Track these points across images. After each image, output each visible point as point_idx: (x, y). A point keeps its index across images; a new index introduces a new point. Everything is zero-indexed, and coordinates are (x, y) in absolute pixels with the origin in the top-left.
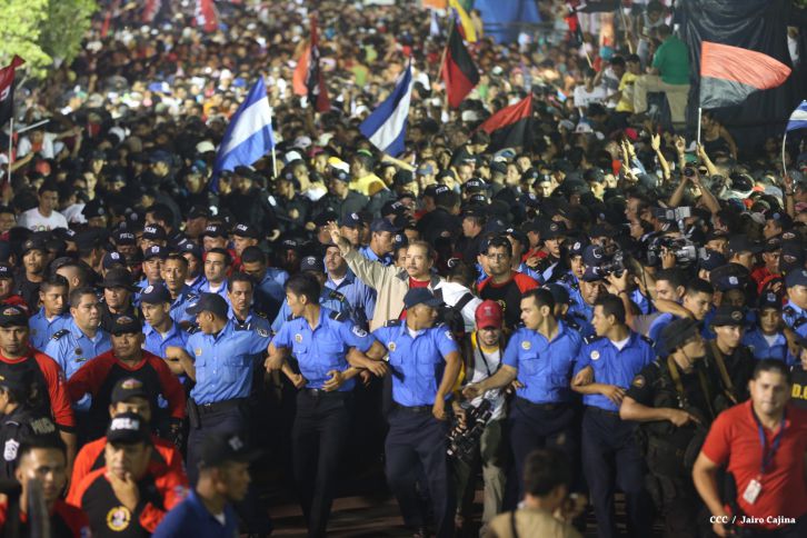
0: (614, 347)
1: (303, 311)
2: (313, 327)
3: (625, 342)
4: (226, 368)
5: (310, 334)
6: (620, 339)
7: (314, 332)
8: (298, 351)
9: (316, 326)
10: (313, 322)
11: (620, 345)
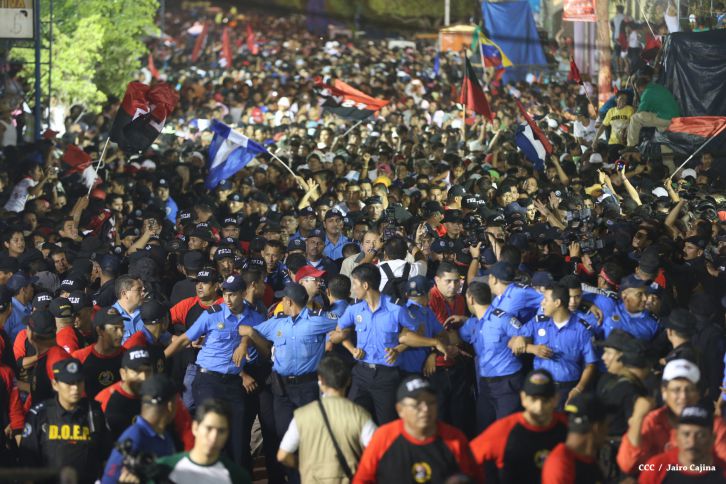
0: (555, 326)
1: (365, 295)
2: (373, 310)
3: (565, 323)
4: (303, 346)
5: (370, 316)
6: (562, 320)
7: (374, 314)
8: (359, 329)
9: (377, 308)
10: (373, 305)
11: (560, 325)
